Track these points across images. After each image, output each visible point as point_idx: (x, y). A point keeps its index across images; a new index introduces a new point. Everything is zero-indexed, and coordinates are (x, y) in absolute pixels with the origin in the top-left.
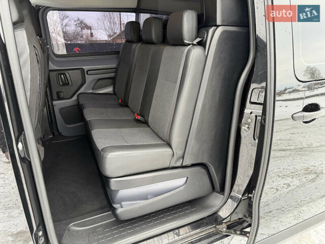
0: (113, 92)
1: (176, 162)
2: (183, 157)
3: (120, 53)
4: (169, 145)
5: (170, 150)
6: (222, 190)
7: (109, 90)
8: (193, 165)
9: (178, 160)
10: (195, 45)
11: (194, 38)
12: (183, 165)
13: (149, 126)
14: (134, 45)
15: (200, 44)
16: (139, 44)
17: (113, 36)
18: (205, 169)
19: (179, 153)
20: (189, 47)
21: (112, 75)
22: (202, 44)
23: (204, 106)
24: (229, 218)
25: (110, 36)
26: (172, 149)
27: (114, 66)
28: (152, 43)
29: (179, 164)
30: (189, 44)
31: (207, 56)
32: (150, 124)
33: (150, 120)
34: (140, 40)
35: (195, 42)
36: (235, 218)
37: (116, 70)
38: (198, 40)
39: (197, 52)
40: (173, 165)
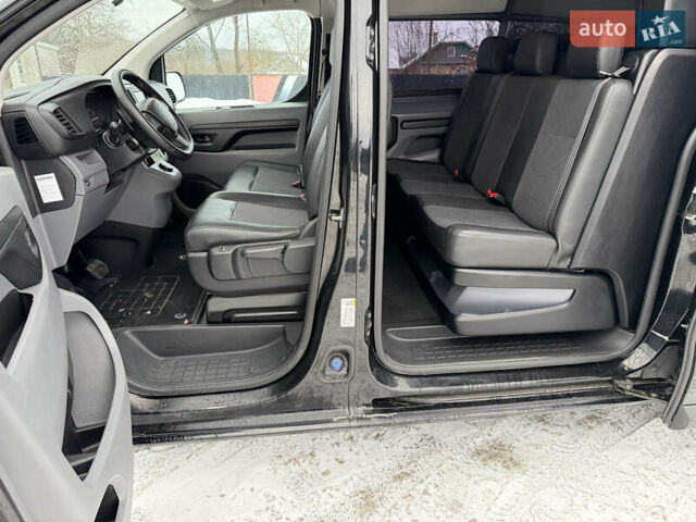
0: (437, 161)
1: (560, 261)
2: (572, 255)
3: (464, 91)
4: (552, 233)
5: (553, 241)
6: (633, 326)
7: (433, 156)
8: (588, 272)
9: (563, 258)
10: (616, 78)
11: (616, 67)
12: (572, 267)
13: (512, 210)
14: (495, 79)
15: (624, 76)
16: (505, 77)
17: (409, 59)
18: (606, 281)
19: (567, 246)
20: (606, 81)
21: (441, 130)
22: (629, 77)
23: (620, 175)
24: (640, 372)
25: (402, 60)
26: (556, 239)
27: (446, 113)
28: (534, 74)
29: (564, 265)
30: (607, 77)
31: (635, 96)
32: (514, 205)
33: (516, 201)
34: (507, 68)
35: (617, 74)
36: (651, 374)
37: (450, 122)
38: (623, 69)
39: (618, 89)
40: (554, 264)
